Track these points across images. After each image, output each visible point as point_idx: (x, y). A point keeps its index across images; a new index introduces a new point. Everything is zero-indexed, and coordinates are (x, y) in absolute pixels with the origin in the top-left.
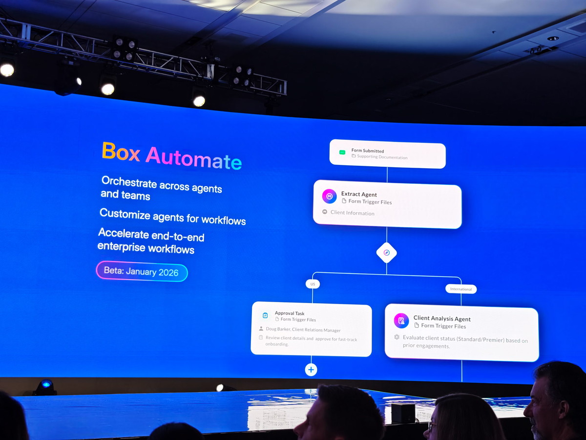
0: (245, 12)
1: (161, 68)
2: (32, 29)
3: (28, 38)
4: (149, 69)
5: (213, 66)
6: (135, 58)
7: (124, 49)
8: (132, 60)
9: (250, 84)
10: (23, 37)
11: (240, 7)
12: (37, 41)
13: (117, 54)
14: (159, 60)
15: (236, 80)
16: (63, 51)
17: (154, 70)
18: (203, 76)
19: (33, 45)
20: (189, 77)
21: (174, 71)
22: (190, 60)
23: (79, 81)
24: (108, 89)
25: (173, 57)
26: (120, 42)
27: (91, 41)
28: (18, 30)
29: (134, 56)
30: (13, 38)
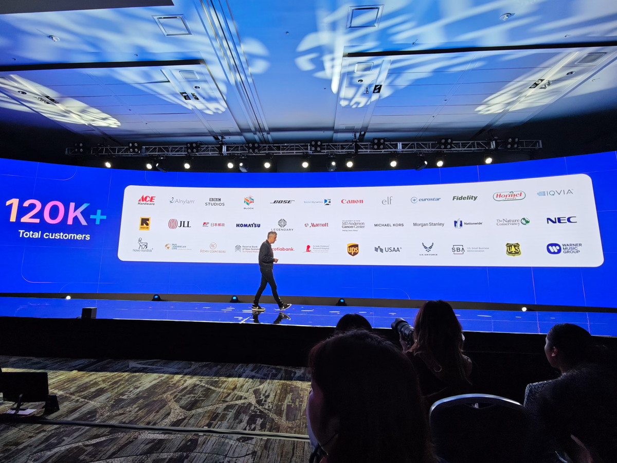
0: (510, 111)
1: (465, 149)
2: (402, 144)
3: (401, 148)
4: (459, 151)
5: (494, 142)
6: (452, 147)
7: (446, 144)
8: (450, 148)
9: (518, 146)
10: (399, 148)
11: (507, 108)
12: (405, 148)
13: (443, 147)
14: (464, 145)
15: (509, 146)
16: (417, 151)
17: (462, 150)
18: (489, 148)
19: (403, 151)
20: (481, 150)
21: (473, 149)
22: (480, 142)
23: (426, 163)
24: (440, 164)
25: (471, 142)
27: (429, 144)
28: (396, 146)
30: (394, 150)
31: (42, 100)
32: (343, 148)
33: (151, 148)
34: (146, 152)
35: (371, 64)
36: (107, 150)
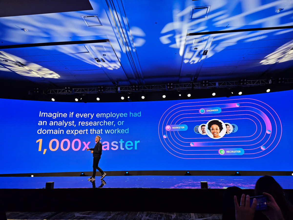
0: (279, 62)
1: (254, 84)
2: (218, 83)
3: (218, 85)
4: (251, 85)
5: (271, 80)
7: (243, 82)
8: (246, 84)
9: (284, 82)
10: (217, 85)
11: (278, 61)
12: (220, 85)
13: (242, 84)
15: (280, 82)
16: (227, 86)
17: (252, 85)
18: (268, 83)
19: (219, 87)
20: (264, 85)
21: (259, 84)
22: (263, 80)
23: (232, 93)
25: (258, 80)
26: (242, 80)
27: (234, 82)
28: (215, 84)
29: (246, 83)
30: (214, 86)
31: (16, 64)
32: (185, 86)
33: (78, 89)
34: (74, 92)
35: (202, 39)
36: (52, 91)
